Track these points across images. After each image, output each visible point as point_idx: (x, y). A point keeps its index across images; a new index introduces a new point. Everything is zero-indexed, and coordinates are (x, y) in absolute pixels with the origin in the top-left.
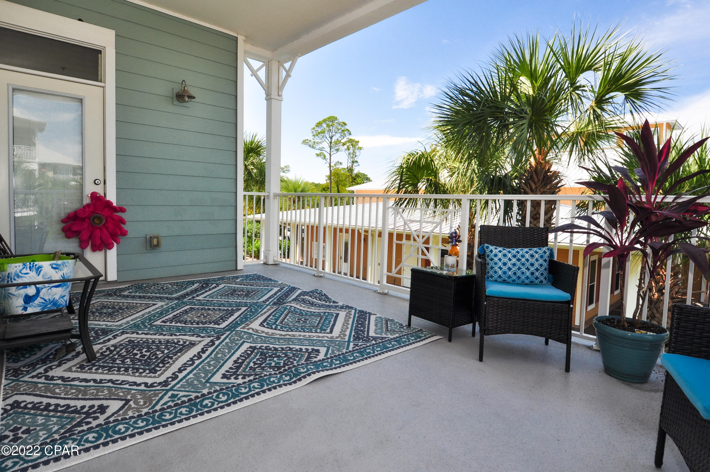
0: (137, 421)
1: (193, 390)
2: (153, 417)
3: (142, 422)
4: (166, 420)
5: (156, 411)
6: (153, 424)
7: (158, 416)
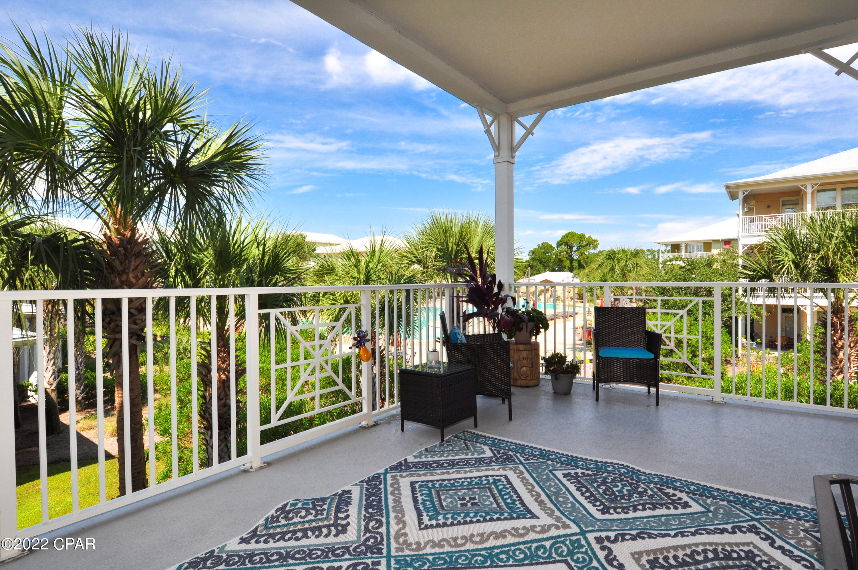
0: (803, 517)
1: (734, 509)
2: (788, 512)
3: (800, 514)
4: (778, 506)
5: (781, 516)
6: (791, 509)
7: (783, 511)
